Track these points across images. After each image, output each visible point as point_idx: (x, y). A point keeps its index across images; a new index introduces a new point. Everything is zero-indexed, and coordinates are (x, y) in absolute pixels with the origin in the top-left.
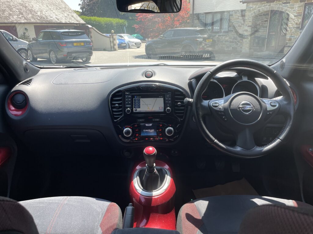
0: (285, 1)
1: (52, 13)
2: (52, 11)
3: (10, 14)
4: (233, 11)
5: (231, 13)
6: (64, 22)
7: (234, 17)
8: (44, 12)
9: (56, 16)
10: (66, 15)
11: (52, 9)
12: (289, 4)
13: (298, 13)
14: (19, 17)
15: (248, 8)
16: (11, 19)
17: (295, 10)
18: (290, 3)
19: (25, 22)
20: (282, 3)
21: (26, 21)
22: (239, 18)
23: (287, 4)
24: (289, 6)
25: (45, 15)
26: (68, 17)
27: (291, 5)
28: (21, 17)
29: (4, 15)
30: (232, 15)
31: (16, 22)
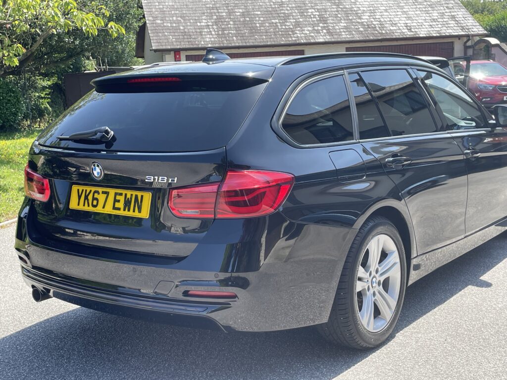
1: (400, 13)
2: (402, 7)
3: (297, 24)
6: (425, 36)
8: (378, 14)
9: (407, 22)
10: (435, 15)
11: (401, 4)
14: (316, 28)
16: (295, 35)
19: (327, 40)
21: (328, 38)
25: (380, 21)
26: (440, 20)
28: (320, 28)
29: (284, 27)
31: (305, 41)
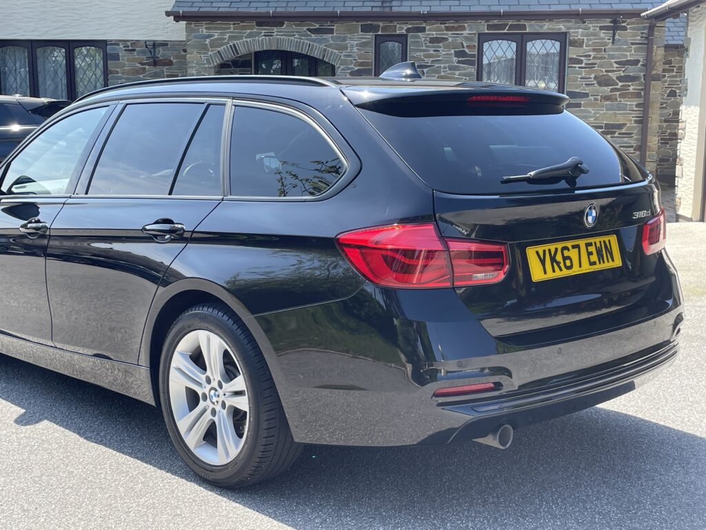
0: (317, 26)
4: (117, 43)
5: (108, 47)
7: (125, 65)
12: (330, 35)
13: (362, 64)
15: (195, 37)
17: (350, 56)
18: (333, 33)
20: (307, 29)
22: (145, 68)
23: (325, 36)
24: (331, 42)
27: (339, 38)
30: (116, 57)
